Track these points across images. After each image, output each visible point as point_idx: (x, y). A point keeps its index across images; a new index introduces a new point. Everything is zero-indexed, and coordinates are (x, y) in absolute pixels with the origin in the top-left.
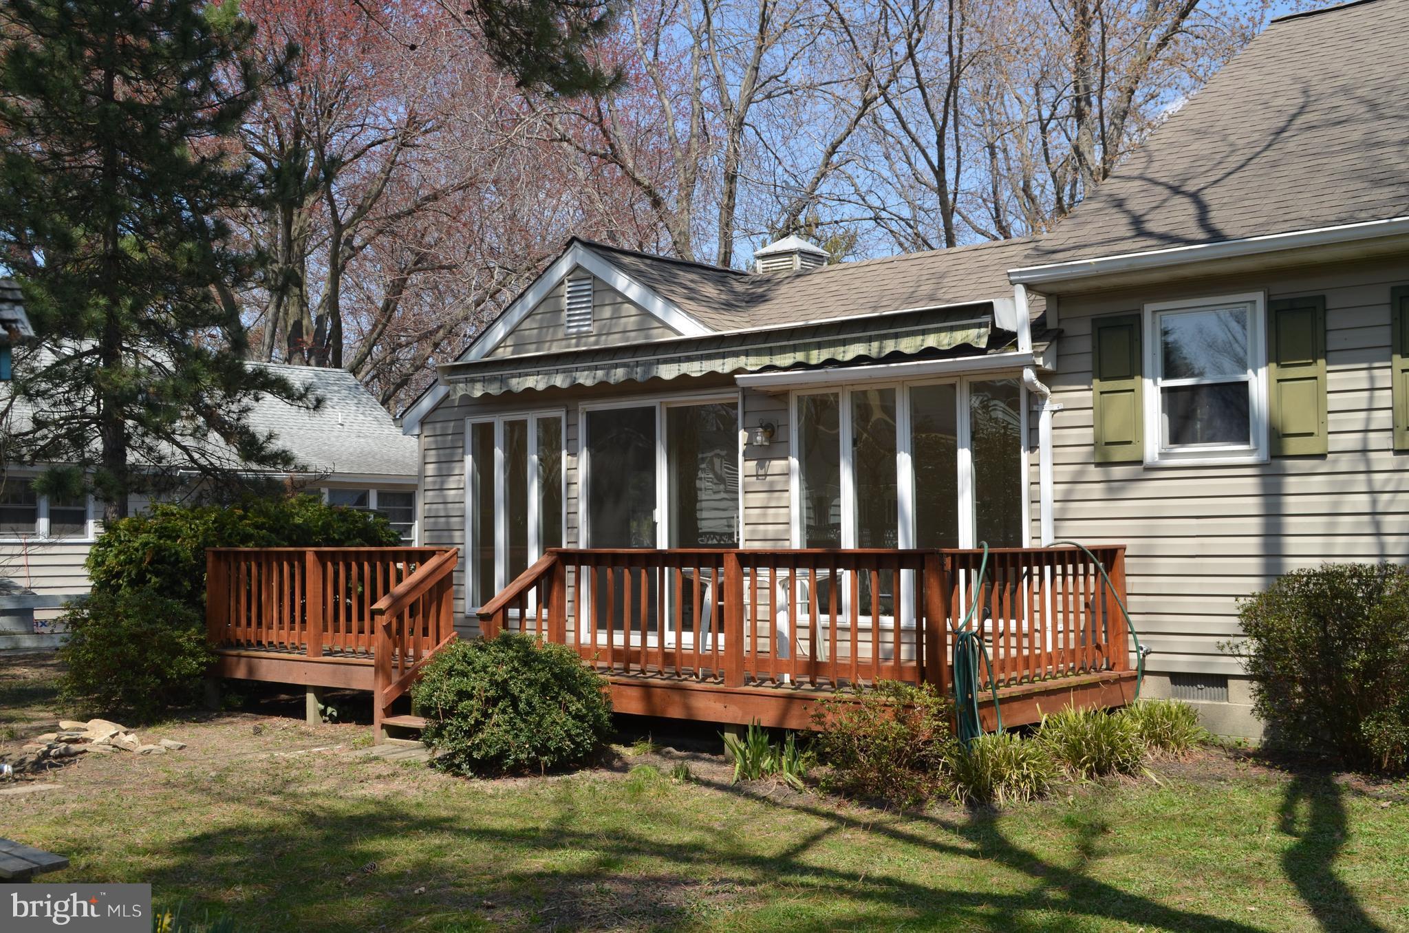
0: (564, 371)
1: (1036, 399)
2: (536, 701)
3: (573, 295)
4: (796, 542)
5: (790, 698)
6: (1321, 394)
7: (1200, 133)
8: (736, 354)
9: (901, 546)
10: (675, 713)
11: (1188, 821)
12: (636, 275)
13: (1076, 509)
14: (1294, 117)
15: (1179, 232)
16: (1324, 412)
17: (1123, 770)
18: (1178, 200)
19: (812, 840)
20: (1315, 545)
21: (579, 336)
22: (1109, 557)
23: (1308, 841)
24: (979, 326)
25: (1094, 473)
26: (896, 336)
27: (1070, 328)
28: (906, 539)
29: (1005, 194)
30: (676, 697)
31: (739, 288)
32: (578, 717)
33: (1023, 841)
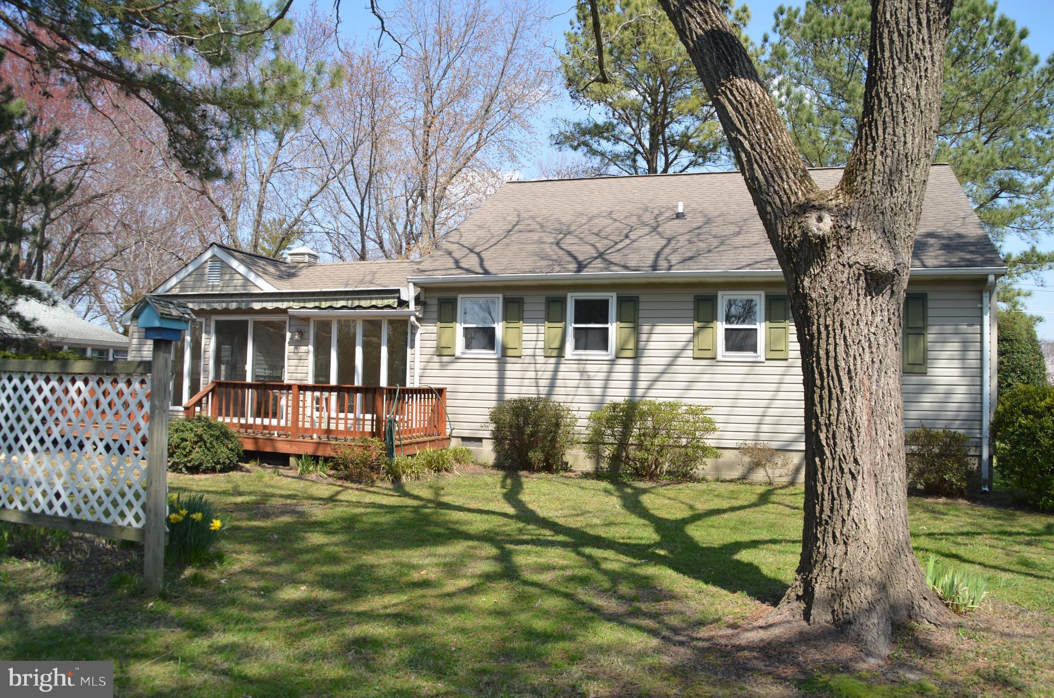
0: (207, 302)
1: (415, 328)
2: (214, 443)
3: (211, 268)
4: (310, 381)
5: (319, 443)
6: (520, 334)
7: (481, 227)
8: (289, 301)
9: (356, 384)
10: (268, 449)
11: (471, 486)
12: (242, 261)
13: (428, 373)
14: (514, 226)
15: (472, 269)
16: (520, 340)
17: (447, 470)
18: (472, 255)
19: (338, 493)
20: (515, 390)
21: (213, 286)
22: (441, 391)
23: (511, 490)
24: (394, 298)
25: (436, 359)
26: (359, 299)
27: (429, 301)
28: (358, 382)
29: (381, 221)
30: (269, 443)
31: (283, 268)
32: (231, 450)
33: (416, 492)
